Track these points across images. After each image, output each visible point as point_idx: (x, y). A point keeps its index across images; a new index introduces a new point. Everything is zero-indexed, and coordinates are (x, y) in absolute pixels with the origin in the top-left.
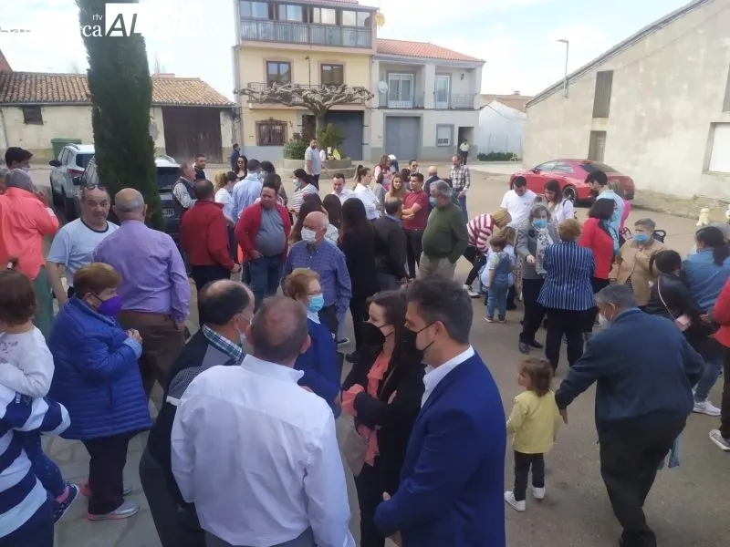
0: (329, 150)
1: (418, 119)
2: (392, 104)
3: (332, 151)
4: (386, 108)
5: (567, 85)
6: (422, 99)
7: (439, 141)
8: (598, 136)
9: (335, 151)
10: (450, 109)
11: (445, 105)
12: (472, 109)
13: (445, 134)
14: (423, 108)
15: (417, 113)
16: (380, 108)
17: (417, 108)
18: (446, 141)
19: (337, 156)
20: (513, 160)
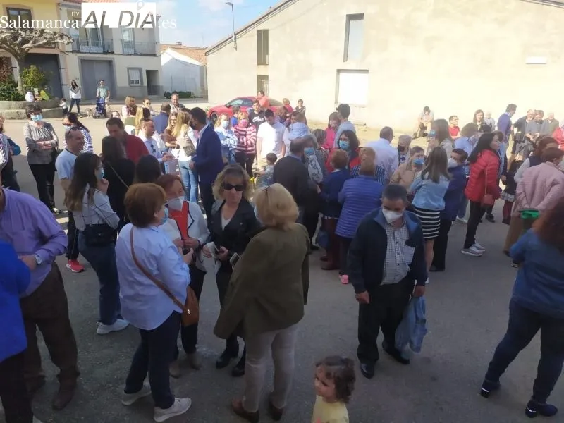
0: (36, 90)
1: (110, 63)
2: (83, 48)
3: (39, 92)
4: (79, 52)
5: (236, 39)
6: (111, 45)
7: (131, 82)
8: (262, 79)
9: (43, 92)
10: (136, 54)
11: (131, 51)
12: (155, 55)
13: (135, 76)
14: (113, 53)
15: (109, 57)
16: (73, 52)
17: (108, 53)
18: (137, 82)
19: (44, 95)
20: (192, 97)
